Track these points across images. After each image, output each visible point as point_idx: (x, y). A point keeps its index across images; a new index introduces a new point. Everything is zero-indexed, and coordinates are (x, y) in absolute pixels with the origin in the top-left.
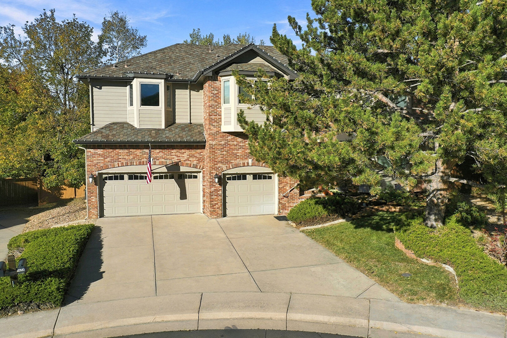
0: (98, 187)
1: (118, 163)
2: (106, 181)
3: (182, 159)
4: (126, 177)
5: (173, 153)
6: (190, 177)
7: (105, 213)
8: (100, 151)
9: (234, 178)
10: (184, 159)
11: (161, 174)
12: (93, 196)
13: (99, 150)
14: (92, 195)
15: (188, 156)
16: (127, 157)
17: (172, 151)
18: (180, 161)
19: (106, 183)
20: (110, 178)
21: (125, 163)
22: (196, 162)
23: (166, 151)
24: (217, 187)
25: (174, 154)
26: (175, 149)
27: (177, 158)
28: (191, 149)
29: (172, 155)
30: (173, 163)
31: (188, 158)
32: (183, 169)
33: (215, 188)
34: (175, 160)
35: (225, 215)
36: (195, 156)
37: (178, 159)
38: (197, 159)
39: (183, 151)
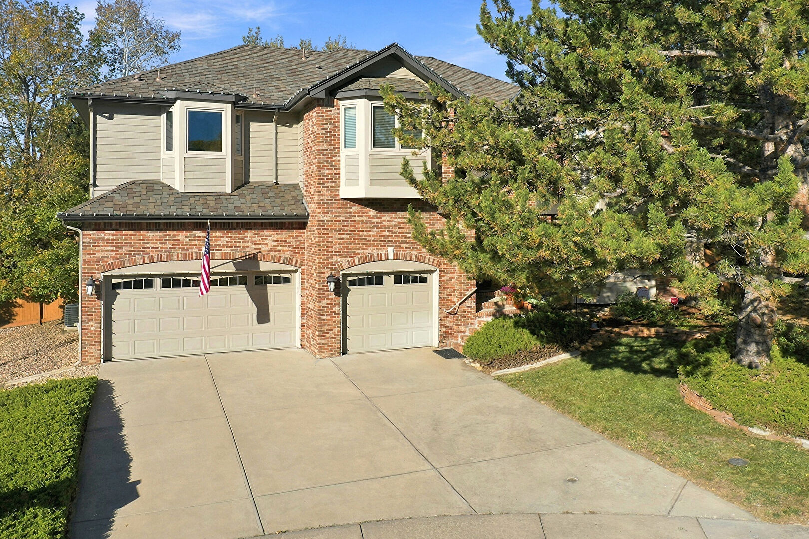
0: (102, 302)
1: (144, 257)
2: (118, 291)
3: (264, 248)
4: (158, 282)
5: (247, 236)
6: (277, 281)
7: (115, 353)
8: (109, 235)
9: (361, 283)
10: (267, 249)
11: (224, 277)
12: (93, 321)
13: (106, 232)
14: (90, 318)
15: (275, 243)
16: (160, 245)
17: (246, 234)
18: (260, 252)
19: (119, 294)
20: (127, 286)
21: (156, 256)
22: (288, 252)
23: (234, 234)
24: (332, 299)
25: (248, 238)
26: (251, 229)
27: (254, 246)
28: (281, 229)
29: (245, 241)
30: (246, 256)
31: (274, 246)
32: (264, 266)
33: (328, 302)
34: (251, 249)
35: (344, 352)
36: (287, 243)
37: (255, 249)
38: (291, 248)
39: (266, 233)
